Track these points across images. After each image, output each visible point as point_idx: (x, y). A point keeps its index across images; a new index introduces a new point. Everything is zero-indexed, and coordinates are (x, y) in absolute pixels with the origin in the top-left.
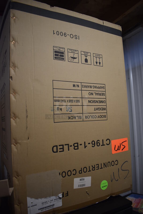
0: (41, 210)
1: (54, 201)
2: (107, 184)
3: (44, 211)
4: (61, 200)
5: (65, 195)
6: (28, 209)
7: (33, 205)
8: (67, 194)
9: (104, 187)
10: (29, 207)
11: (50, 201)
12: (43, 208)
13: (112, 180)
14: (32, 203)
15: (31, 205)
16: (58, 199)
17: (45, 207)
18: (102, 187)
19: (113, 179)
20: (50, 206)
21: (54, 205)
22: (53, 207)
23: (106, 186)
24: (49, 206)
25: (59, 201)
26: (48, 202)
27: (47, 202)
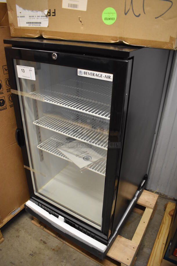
0: (29, 24)
1: (41, 19)
2: (115, 16)
3: (31, 26)
4: (48, 19)
5: (52, 14)
6: (18, 18)
7: (22, 16)
8: (54, 13)
9: (109, 19)
10: (18, 17)
11: (37, 16)
12: (31, 23)
13: (126, 12)
14: (20, 12)
15: (20, 16)
16: (44, 16)
17: (33, 23)
18: (106, 19)
19: (129, 10)
20: (37, 23)
21: (40, 23)
22: (40, 25)
23: (112, 19)
24: (35, 23)
25: (46, 20)
26: (35, 16)
27: (33, 16)
